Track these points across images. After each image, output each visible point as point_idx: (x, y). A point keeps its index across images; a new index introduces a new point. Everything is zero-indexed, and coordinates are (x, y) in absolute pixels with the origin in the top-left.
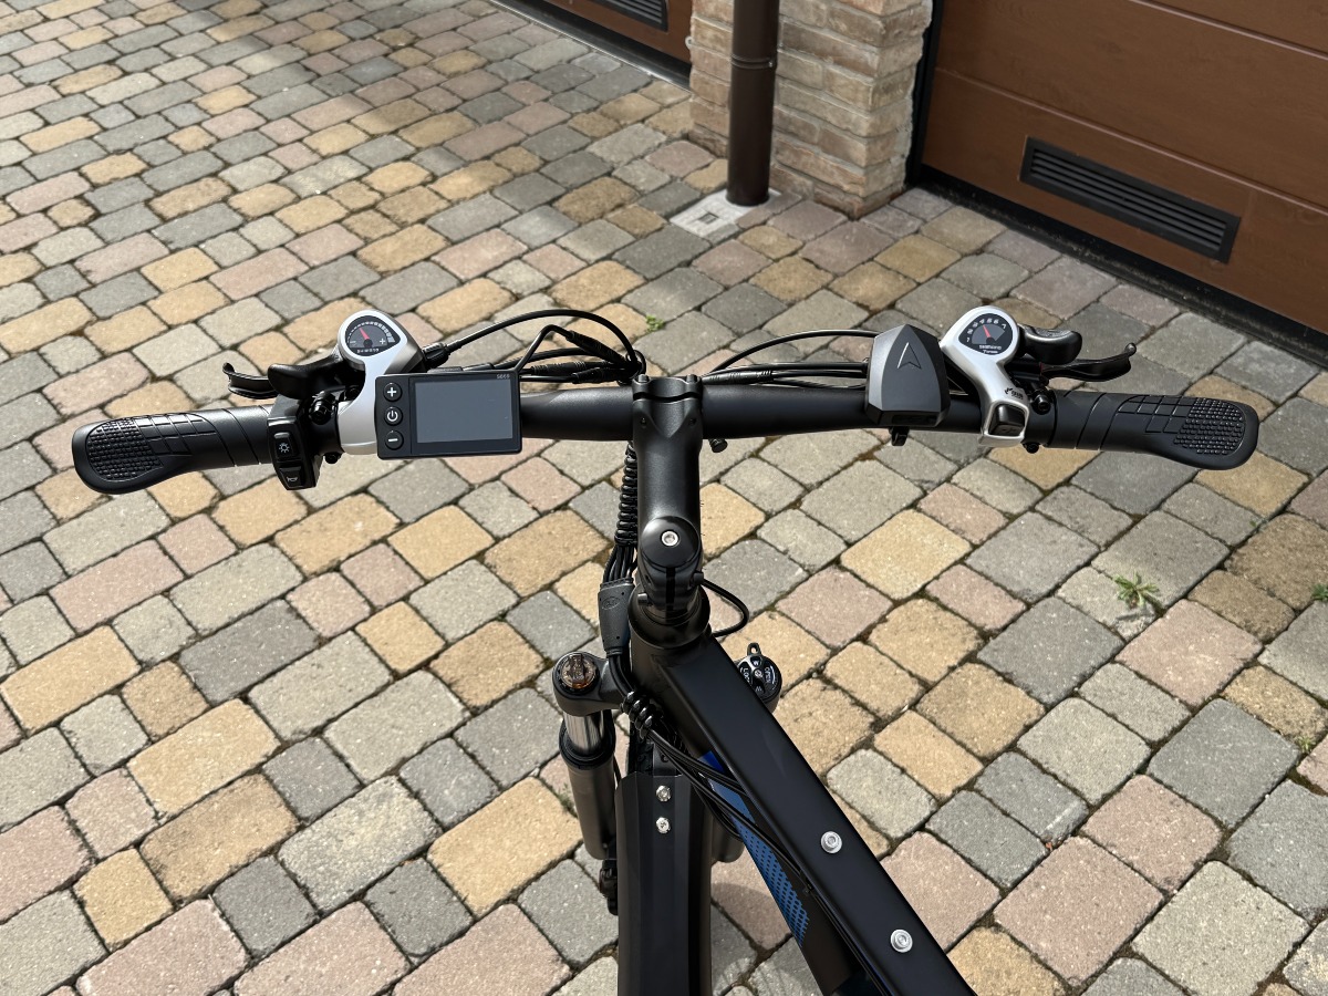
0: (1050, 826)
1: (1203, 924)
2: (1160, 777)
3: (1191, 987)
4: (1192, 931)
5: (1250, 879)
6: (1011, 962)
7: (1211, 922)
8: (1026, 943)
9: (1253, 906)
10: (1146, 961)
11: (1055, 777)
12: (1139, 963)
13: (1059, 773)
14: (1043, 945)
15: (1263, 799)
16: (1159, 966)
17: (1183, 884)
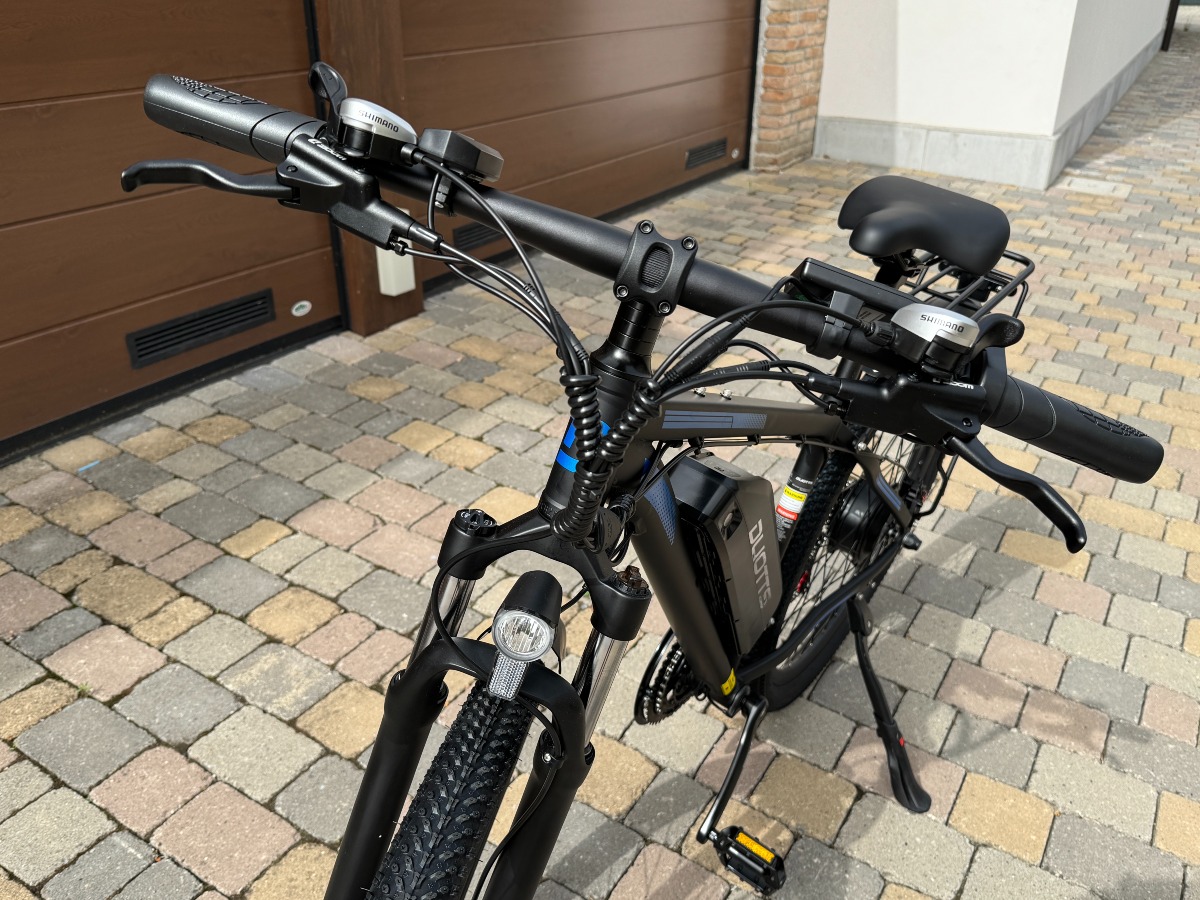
0: (139, 856)
1: (246, 759)
2: (96, 782)
3: (301, 767)
4: (252, 766)
5: (206, 733)
6: (281, 878)
7: (244, 755)
8: (261, 869)
9: (231, 731)
10: (277, 794)
11: (79, 855)
12: (280, 797)
13: (77, 851)
14: (264, 857)
15: (130, 721)
16: (283, 785)
17: (206, 770)
